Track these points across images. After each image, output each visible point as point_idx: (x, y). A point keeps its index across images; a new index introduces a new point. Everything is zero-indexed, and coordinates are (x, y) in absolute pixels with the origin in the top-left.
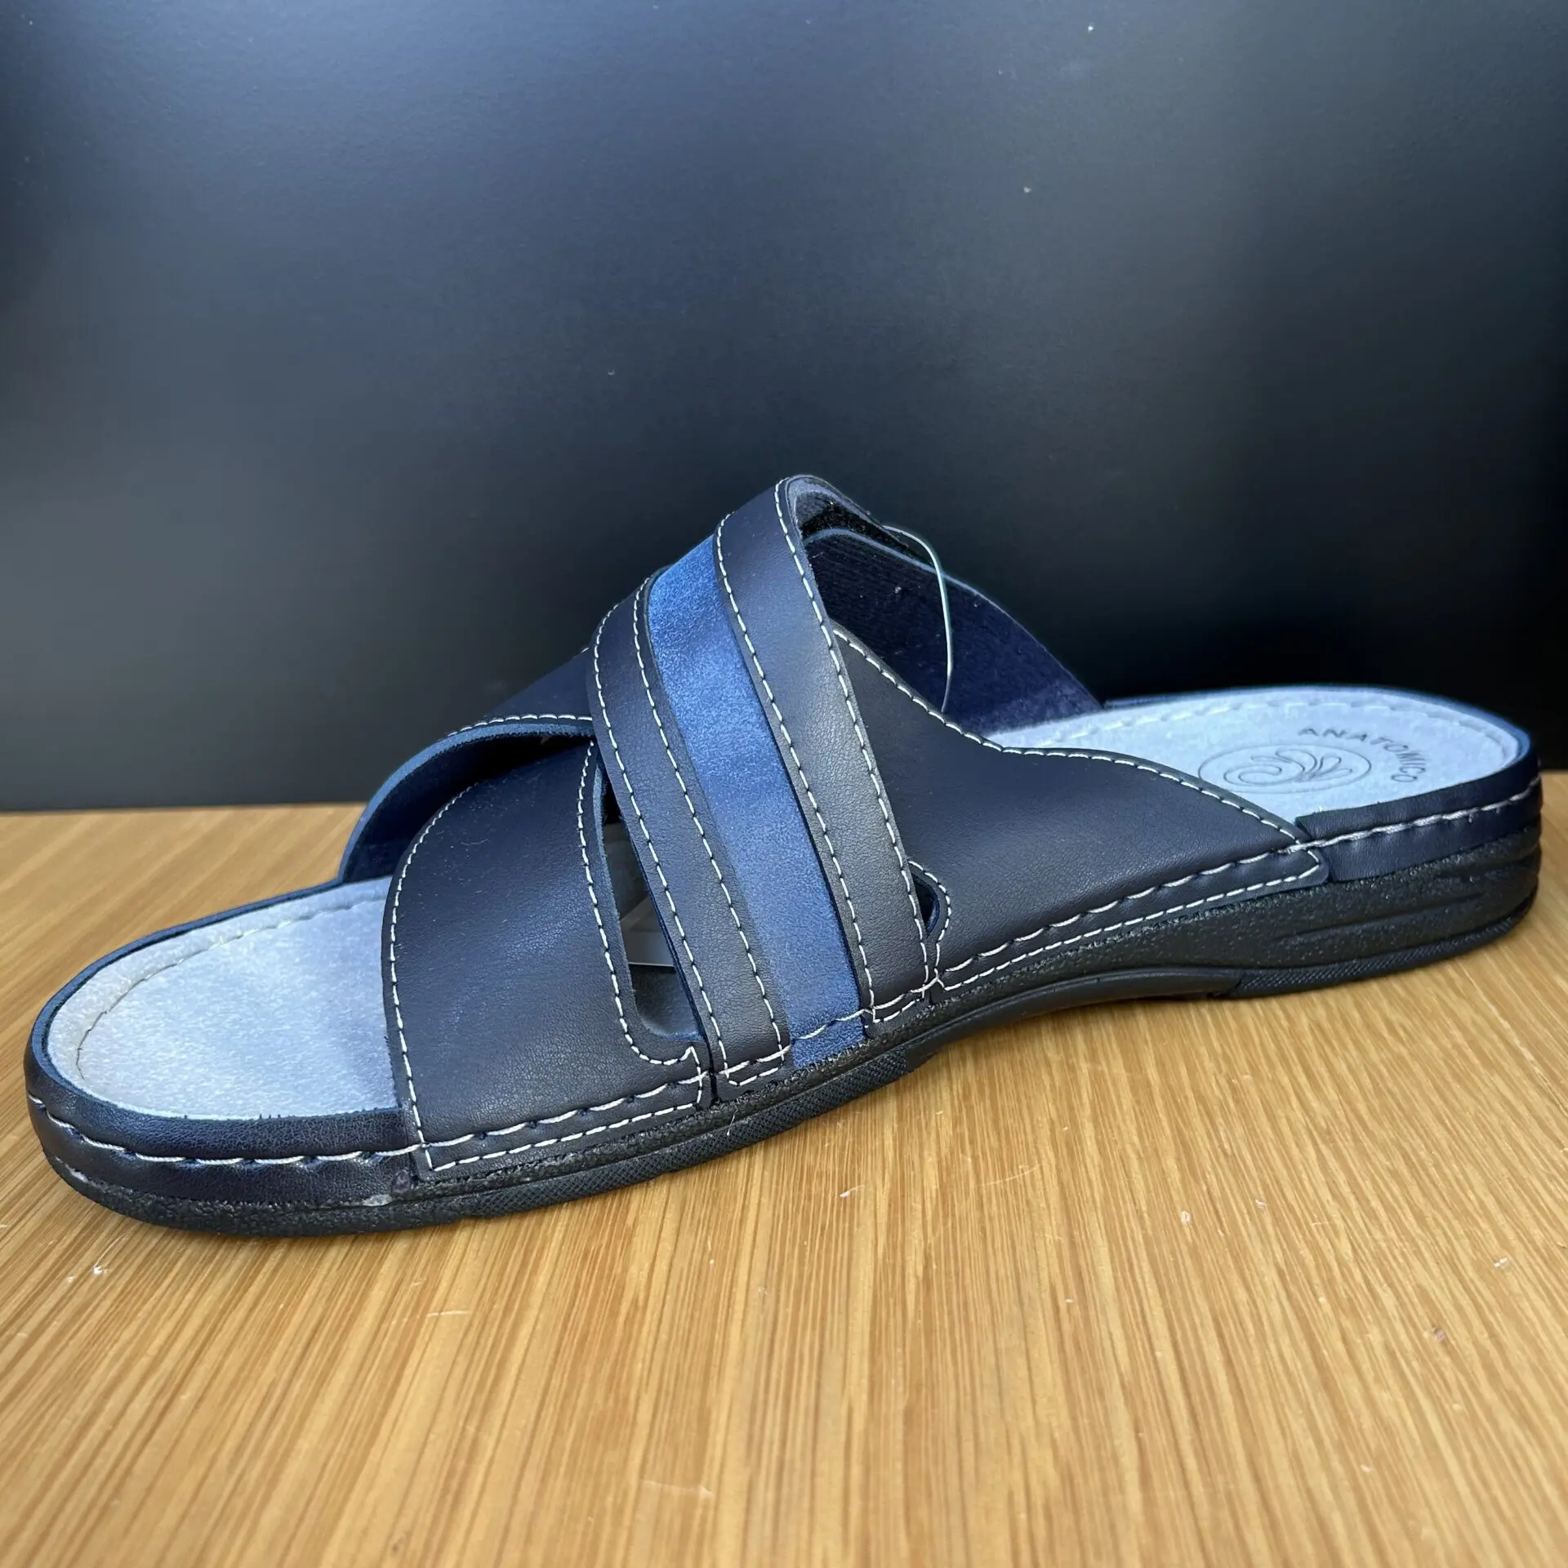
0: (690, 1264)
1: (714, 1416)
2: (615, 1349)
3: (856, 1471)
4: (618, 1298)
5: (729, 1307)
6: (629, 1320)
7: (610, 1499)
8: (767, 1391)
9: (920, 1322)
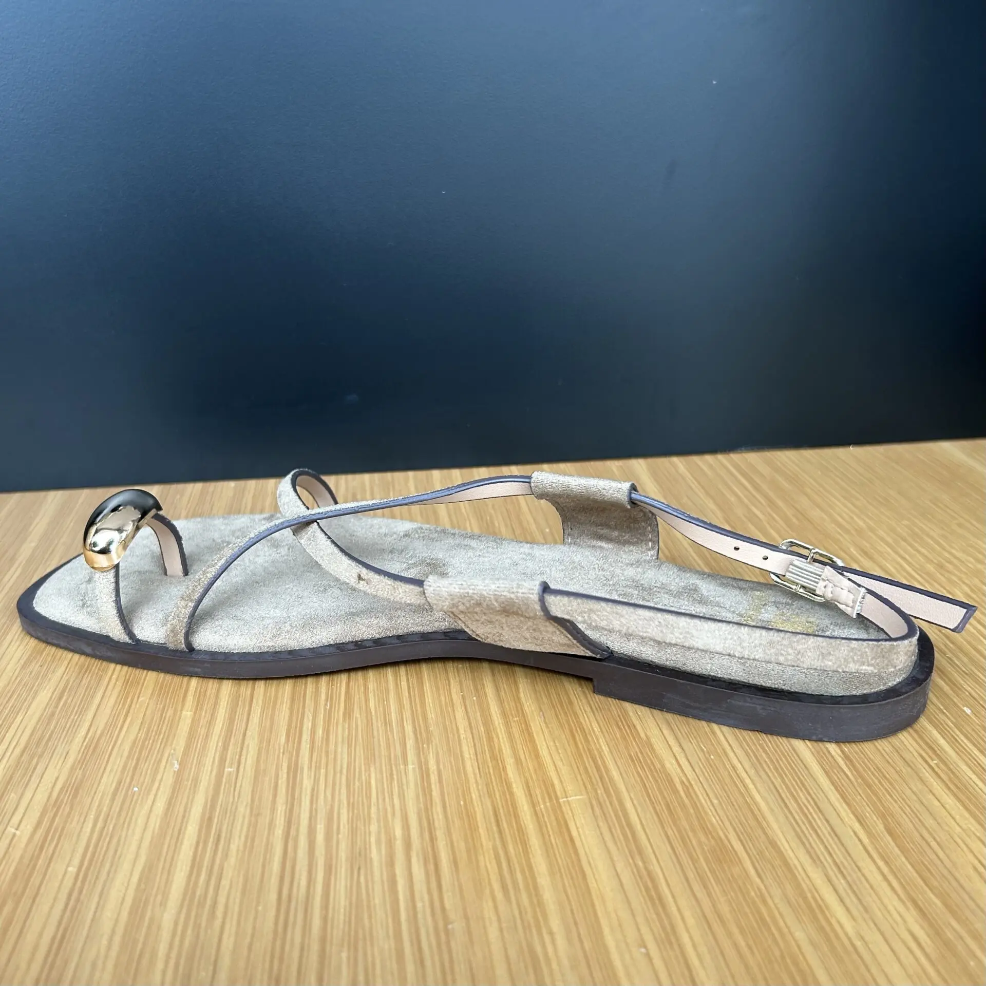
0: (700, 760)
1: (779, 843)
2: (692, 811)
3: (881, 863)
4: (671, 781)
5: (742, 782)
6: (688, 795)
7: (753, 894)
8: (799, 826)
9: (860, 780)
